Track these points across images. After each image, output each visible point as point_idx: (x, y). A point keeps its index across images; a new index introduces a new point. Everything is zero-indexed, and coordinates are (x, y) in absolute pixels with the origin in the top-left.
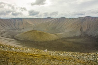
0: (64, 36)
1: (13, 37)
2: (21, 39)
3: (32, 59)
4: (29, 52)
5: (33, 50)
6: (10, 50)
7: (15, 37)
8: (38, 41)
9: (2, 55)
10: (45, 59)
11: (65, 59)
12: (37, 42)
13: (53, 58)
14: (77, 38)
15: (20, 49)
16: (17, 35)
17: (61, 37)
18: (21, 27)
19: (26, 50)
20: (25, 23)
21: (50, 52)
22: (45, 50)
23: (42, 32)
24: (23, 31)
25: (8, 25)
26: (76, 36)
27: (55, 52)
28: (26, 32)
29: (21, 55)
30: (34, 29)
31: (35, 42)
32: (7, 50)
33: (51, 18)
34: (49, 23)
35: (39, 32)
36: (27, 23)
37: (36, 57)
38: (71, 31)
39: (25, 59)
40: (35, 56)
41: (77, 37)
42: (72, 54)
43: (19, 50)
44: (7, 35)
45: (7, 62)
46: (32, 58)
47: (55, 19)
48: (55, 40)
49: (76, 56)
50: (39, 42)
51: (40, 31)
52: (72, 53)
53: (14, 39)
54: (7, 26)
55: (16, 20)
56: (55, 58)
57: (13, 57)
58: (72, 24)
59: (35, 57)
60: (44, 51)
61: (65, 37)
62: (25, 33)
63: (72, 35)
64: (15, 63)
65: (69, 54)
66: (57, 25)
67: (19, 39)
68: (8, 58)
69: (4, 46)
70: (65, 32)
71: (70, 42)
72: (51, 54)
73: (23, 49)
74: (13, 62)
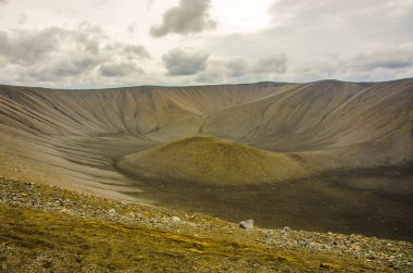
0: (334, 165)
1: (115, 166)
2: (148, 175)
3: (181, 257)
4: (174, 227)
5: (192, 220)
6: (99, 218)
7: (121, 164)
8: (219, 183)
9: (64, 235)
10: (235, 260)
11: (327, 267)
12: (213, 187)
13: (271, 258)
14: (397, 173)
15: (140, 215)
16: (131, 158)
17: (322, 169)
18: (147, 123)
19: (166, 220)
20: (164, 108)
21: (265, 231)
22: (242, 223)
23: (235, 144)
24: (154, 138)
25: (95, 115)
26: (393, 162)
27: (286, 232)
28: (170, 146)
29: (137, 238)
30: (200, 131)
31: (204, 187)
32: (87, 217)
33: (277, 85)
34: (267, 108)
35: (221, 145)
36: (171, 106)
37: (201, 247)
38: (364, 140)
39: (152, 254)
40: (195, 245)
41: (395, 168)
42: (364, 247)
43: (136, 216)
44: (93, 156)
45: (79, 261)
46: (181, 251)
47: (292, 87)
48: (293, 182)
49: (383, 255)
50: (220, 187)
51: (225, 141)
52: (365, 240)
53: (120, 171)
54: (93, 119)
55: (129, 95)
56: (281, 260)
57: (105, 243)
58: (370, 110)
59: (194, 250)
60: (242, 226)
61: (339, 166)
62: (163, 149)
63: (372, 161)
64: (108, 267)
65: (353, 246)
66: (302, 116)
67: (137, 171)
68: (87, 247)
69: (76, 201)
70: (338, 145)
71: (362, 190)
72: (269, 241)
73: (151, 216)
74: (100, 264)
